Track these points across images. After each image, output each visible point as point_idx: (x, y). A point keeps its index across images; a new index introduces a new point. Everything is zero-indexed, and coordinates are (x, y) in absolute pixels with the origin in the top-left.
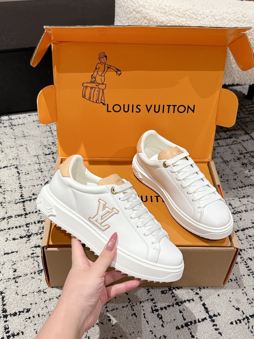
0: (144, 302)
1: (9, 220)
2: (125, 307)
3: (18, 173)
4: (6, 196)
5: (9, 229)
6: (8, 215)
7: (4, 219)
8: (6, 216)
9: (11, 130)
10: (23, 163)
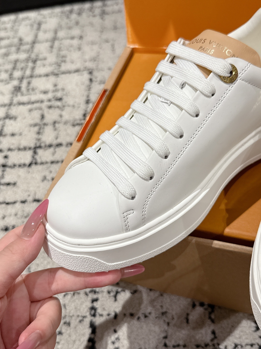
0: (242, 346)
1: (58, 149)
2: (202, 347)
3: (91, 80)
4: (64, 113)
5: (52, 162)
6: (59, 141)
7: (50, 146)
8: (55, 142)
9: (101, 21)
10: (101, 66)
